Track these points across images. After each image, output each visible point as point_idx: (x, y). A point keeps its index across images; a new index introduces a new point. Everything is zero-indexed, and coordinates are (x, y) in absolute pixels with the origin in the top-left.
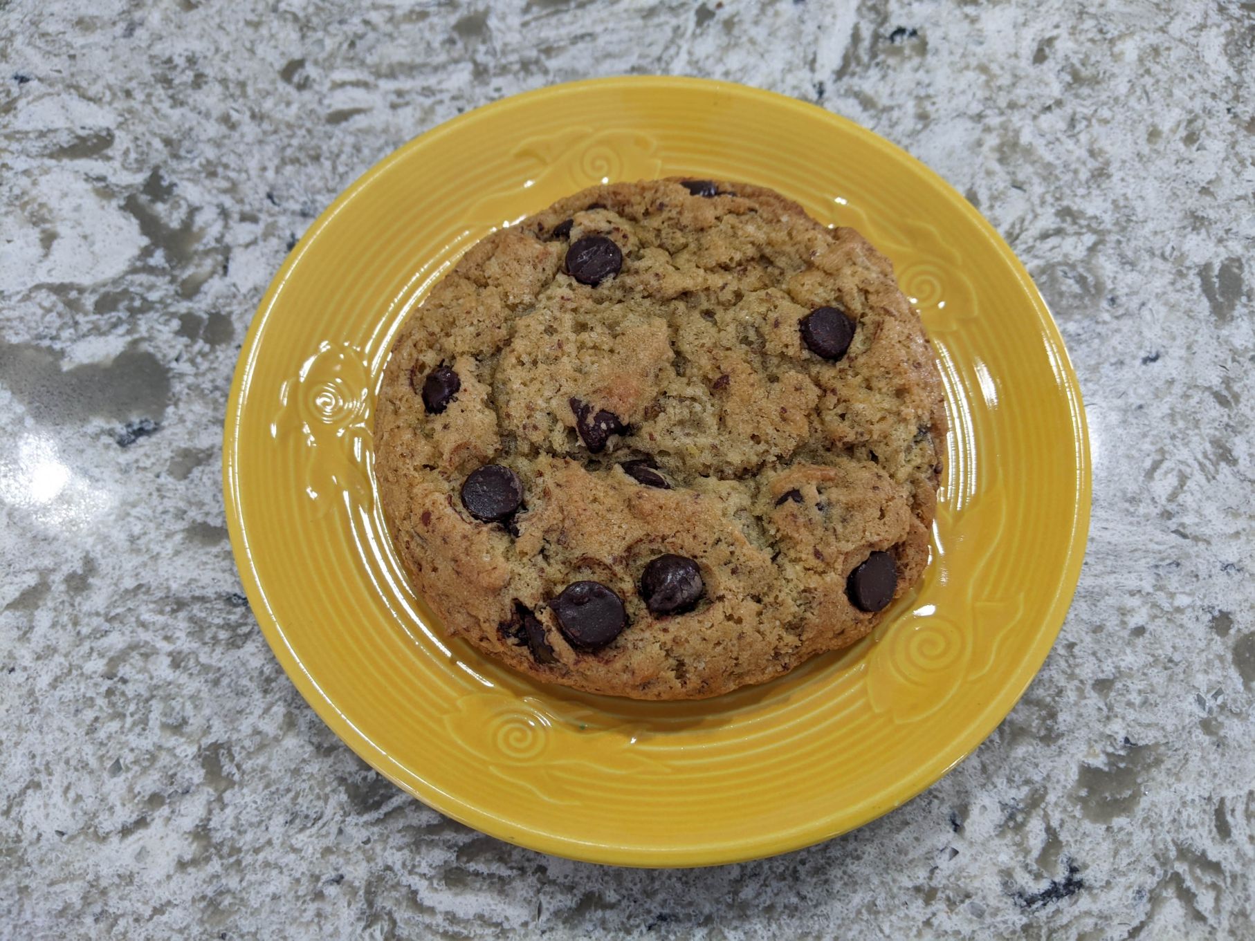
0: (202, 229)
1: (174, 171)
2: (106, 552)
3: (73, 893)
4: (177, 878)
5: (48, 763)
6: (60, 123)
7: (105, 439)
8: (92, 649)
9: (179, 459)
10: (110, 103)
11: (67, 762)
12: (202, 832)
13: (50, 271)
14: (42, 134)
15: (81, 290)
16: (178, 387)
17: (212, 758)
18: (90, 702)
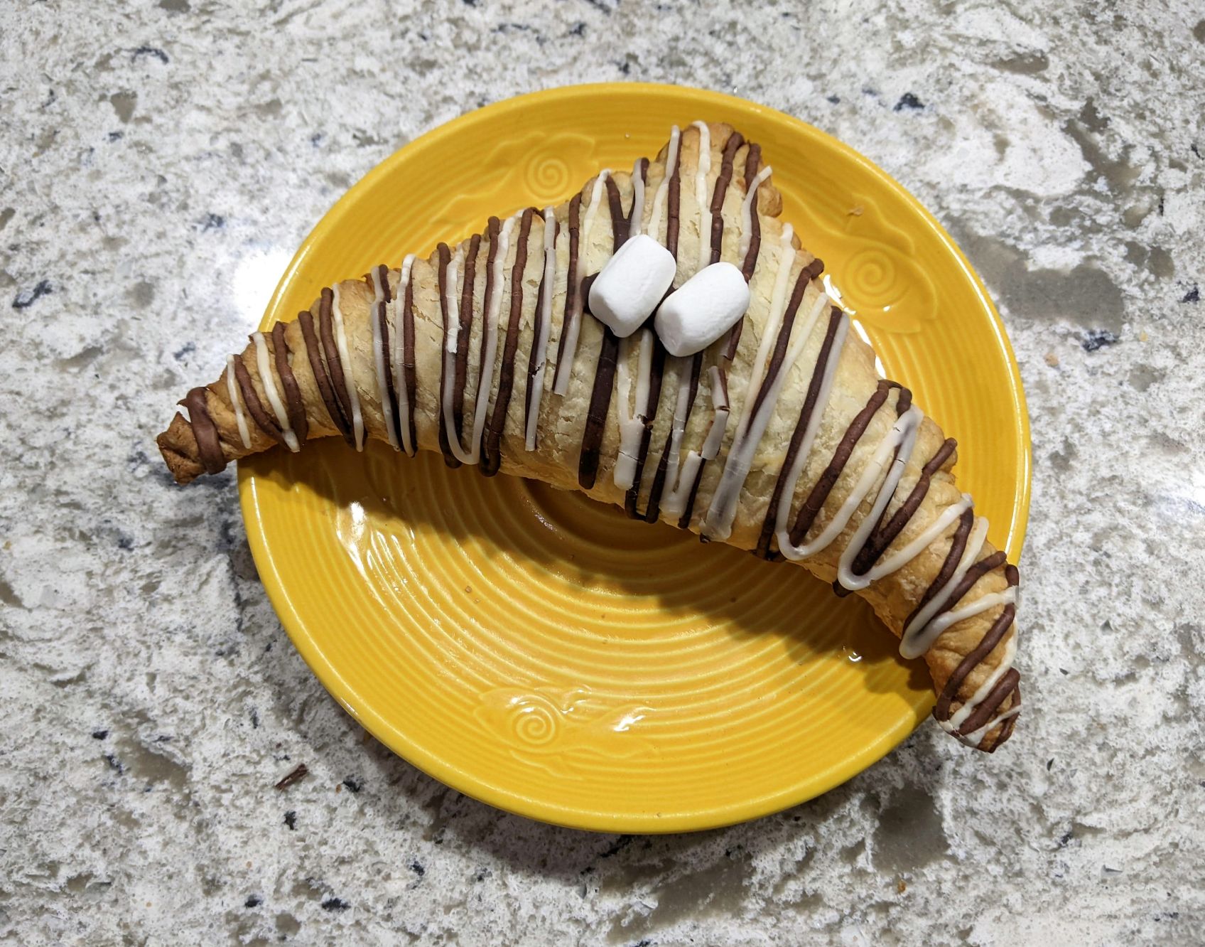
0: (1136, 167)
1: (1105, 106)
2: (1083, 441)
3: (1079, 723)
4: (1163, 728)
5: (1048, 611)
6: (996, 35)
7: (1071, 341)
8: (1078, 522)
9: (1138, 373)
10: (1041, 27)
11: (1065, 613)
12: (1181, 696)
13: (1006, 175)
14: (982, 43)
15: (1037, 200)
16: (1130, 308)
17: (1185, 635)
18: (1081, 567)
